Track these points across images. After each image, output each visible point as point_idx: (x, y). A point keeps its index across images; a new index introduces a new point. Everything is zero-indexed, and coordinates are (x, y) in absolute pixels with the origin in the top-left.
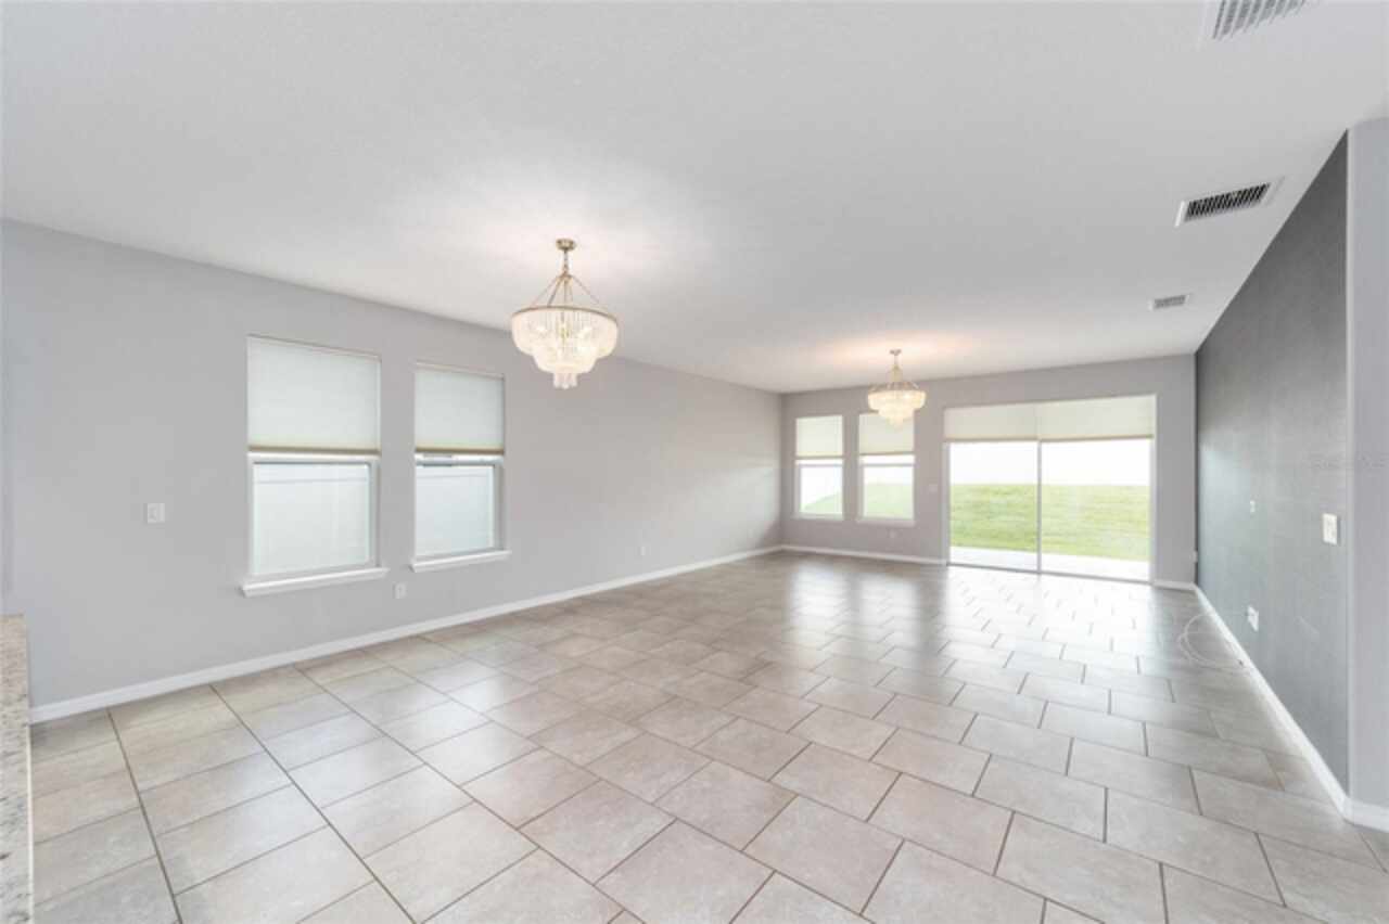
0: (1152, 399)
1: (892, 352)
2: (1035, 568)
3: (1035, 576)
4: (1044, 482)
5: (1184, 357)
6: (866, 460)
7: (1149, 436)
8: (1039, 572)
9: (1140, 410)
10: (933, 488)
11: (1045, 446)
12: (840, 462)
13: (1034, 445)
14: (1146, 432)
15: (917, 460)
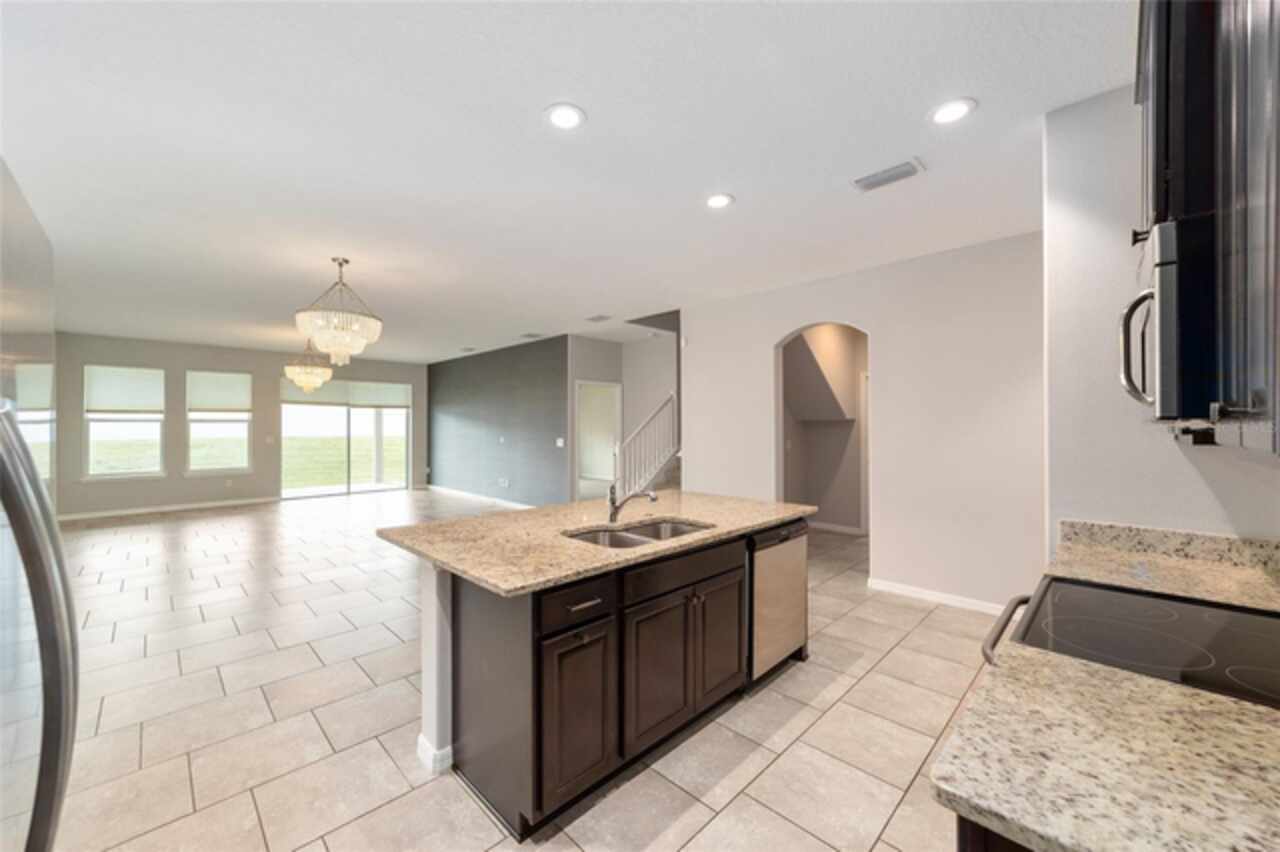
0: (410, 387)
2: (346, 493)
3: (346, 499)
4: (351, 435)
5: (421, 366)
6: (192, 415)
7: (407, 407)
9: (401, 392)
11: (353, 410)
13: (344, 409)
14: (403, 403)
15: (253, 417)
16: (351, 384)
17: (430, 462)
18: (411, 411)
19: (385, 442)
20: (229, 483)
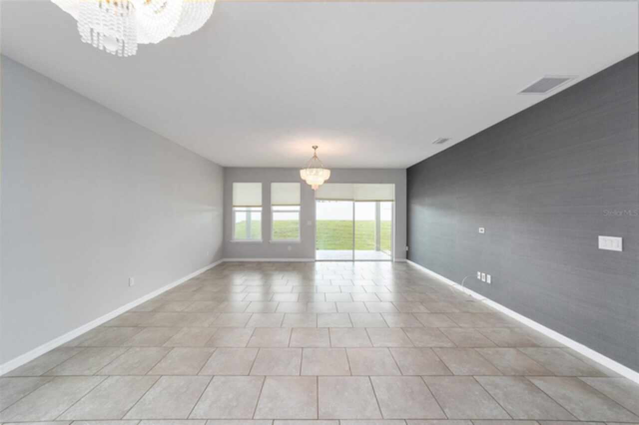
0: (394, 185)
1: (313, 147)
2: (352, 259)
3: (351, 263)
4: (356, 219)
5: (402, 169)
6: (274, 208)
7: (392, 201)
8: (353, 261)
9: (388, 190)
10: (309, 223)
11: (356, 203)
12: (260, 209)
13: (351, 203)
14: (391, 199)
15: (301, 208)
16: (355, 185)
17: (408, 243)
18: (394, 203)
19: (382, 226)
20: (290, 248)
